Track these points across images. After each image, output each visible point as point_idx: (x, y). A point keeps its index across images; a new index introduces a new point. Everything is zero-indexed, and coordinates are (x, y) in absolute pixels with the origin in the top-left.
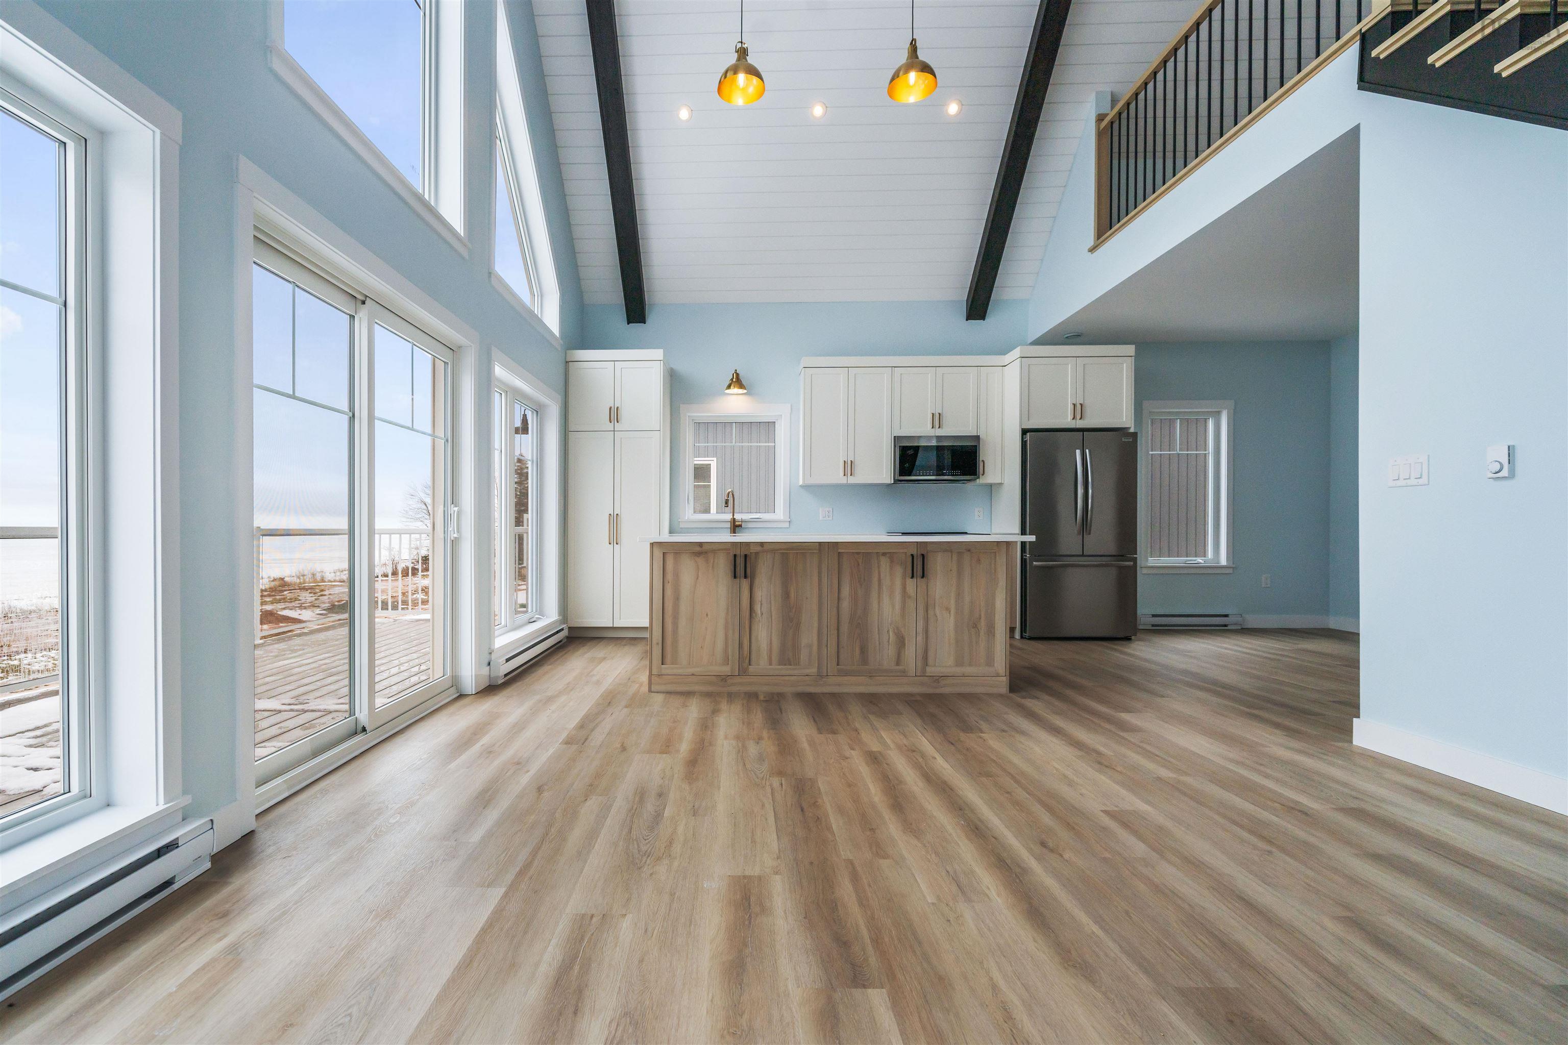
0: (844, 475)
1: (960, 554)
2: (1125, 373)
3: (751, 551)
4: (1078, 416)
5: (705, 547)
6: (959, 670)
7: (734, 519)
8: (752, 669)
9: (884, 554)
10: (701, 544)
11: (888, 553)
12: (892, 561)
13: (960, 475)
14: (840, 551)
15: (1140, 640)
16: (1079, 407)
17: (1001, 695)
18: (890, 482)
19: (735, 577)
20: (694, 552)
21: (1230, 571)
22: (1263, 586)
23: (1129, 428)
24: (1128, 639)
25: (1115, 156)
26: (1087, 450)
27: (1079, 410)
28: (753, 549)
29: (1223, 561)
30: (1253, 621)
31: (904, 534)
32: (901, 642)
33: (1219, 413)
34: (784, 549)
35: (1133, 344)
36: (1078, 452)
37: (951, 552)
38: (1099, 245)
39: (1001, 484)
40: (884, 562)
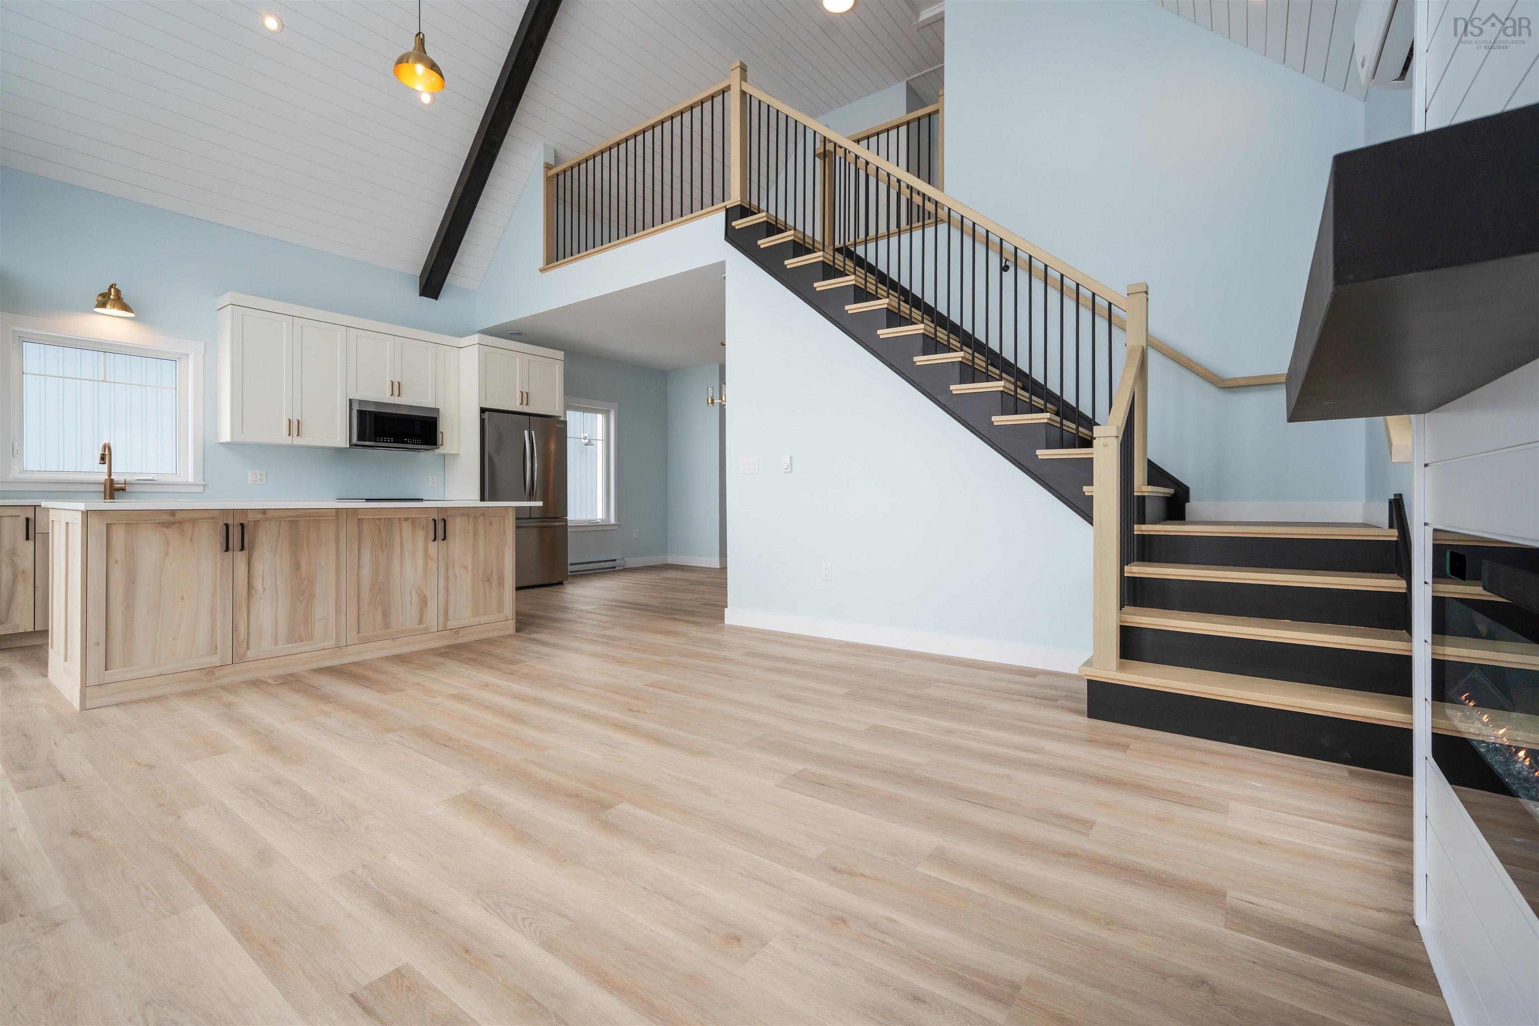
0: (289, 435)
1: (475, 518)
2: (557, 372)
3: (249, 520)
4: (525, 402)
5: (178, 516)
6: (476, 620)
7: (112, 481)
8: (251, 654)
9: (406, 519)
10: (172, 512)
11: (410, 518)
12: (414, 526)
13: (421, 444)
14: (360, 517)
15: (570, 583)
16: (525, 395)
17: (510, 636)
18: (345, 446)
19: (227, 549)
20: (160, 523)
21: (616, 528)
22: (635, 537)
23: (560, 417)
24: (561, 583)
25: (561, 202)
26: (533, 432)
27: (525, 397)
28: (251, 517)
29: (613, 521)
30: (631, 562)
31: (368, 500)
32: (423, 601)
33: (609, 411)
34: (293, 517)
35: (562, 351)
36: (526, 432)
37: (468, 516)
38: (547, 269)
39: (458, 455)
40: (407, 527)
